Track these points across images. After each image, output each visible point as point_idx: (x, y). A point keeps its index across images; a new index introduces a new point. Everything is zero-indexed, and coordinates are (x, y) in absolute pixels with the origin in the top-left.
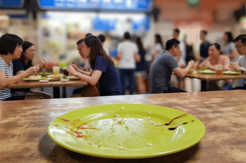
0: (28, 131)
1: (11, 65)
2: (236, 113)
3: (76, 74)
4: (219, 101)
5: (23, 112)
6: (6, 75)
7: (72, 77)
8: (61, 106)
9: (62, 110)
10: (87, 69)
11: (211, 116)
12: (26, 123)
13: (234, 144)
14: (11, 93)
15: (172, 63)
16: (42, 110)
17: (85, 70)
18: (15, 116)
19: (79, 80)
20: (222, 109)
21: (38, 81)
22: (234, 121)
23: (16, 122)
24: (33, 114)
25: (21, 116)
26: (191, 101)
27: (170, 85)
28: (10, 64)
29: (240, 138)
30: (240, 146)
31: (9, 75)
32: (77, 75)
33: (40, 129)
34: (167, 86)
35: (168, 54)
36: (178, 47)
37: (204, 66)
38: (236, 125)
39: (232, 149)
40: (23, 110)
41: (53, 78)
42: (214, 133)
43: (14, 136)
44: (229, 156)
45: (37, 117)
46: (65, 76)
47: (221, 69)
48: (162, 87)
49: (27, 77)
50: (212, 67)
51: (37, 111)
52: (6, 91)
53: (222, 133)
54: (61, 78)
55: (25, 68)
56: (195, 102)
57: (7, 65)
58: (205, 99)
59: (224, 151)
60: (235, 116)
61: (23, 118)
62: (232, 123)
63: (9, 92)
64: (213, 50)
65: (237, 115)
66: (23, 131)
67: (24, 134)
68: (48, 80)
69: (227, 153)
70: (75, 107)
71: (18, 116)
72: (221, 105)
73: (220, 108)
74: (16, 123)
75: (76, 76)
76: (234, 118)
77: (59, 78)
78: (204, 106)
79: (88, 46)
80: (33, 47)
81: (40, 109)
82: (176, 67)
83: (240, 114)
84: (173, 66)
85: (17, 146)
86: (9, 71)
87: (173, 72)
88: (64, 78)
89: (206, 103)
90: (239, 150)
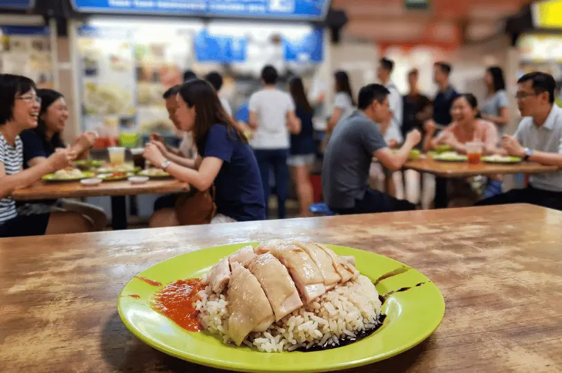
0: (74, 313)
1: (18, 147)
2: (515, 261)
3: (164, 165)
4: (477, 231)
5: (57, 265)
6: (7, 169)
7: (154, 172)
8: (138, 247)
9: (141, 258)
10: (186, 153)
11: (462, 268)
12: (67, 291)
13: (511, 335)
14: (16, 208)
15: (373, 138)
16: (97, 259)
17: (181, 154)
18: (40, 276)
19: (170, 177)
20: (484, 252)
21: (77, 181)
22: (511, 282)
23: (46, 289)
24: (79, 270)
25: (54, 274)
26: (418, 232)
27: (368, 186)
28: (16, 143)
29: (524, 322)
30: (525, 341)
31: (14, 168)
32: (166, 168)
33: (99, 306)
34: (361, 189)
35: (364, 117)
36: (385, 102)
37: (441, 143)
38: (515, 290)
39: (509, 346)
40: (55, 260)
41: (111, 175)
42: (470, 310)
43: (44, 324)
44: (502, 365)
45: (89, 277)
46: (138, 168)
47: (479, 151)
48: (351, 190)
49: (53, 172)
50: (460, 146)
51: (87, 262)
52: (6, 204)
53: (487, 311)
54: (129, 174)
55: (48, 152)
56: (427, 234)
57: (10, 147)
58: (447, 228)
59: (490, 352)
60: (513, 269)
61: (57, 280)
62: (507, 286)
63: (11, 206)
64: (461, 107)
65: (516, 266)
66: (64, 310)
67: (66, 320)
68: (99, 179)
69: (498, 357)
70: (169, 250)
71: (46, 273)
72: (481, 242)
73: (480, 249)
74: (45, 293)
75: (165, 170)
76: (510, 273)
77: (124, 173)
78: (445, 244)
79: (190, 105)
80: (61, 101)
81: (93, 256)
82: (381, 147)
83: (522, 264)
84: (376, 145)
85: (56, 348)
86: (12, 160)
87: (374, 159)
88: (136, 173)
89: (451, 236)
90: (523, 350)
